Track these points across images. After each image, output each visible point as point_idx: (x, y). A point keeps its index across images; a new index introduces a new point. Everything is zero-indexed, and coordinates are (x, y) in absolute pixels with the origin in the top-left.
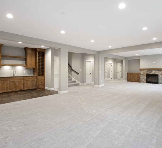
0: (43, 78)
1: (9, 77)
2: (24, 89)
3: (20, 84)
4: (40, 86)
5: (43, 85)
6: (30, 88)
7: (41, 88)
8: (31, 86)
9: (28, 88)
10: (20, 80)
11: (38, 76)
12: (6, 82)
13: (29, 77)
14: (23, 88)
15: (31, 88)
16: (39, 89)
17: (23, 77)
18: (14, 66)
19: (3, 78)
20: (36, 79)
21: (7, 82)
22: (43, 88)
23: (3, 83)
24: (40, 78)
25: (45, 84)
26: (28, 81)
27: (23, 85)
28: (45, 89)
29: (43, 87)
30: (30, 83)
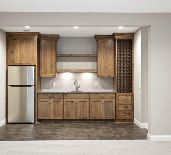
0: (130, 98)
1: (66, 94)
2: (91, 119)
3: (83, 107)
4: (122, 116)
5: (129, 114)
6: (101, 116)
7: (125, 120)
8: (103, 112)
9: (98, 117)
10: (83, 100)
11: (117, 94)
12: (61, 101)
13: (100, 95)
14: (88, 115)
15: (103, 118)
16: (121, 120)
17: (89, 93)
18: (77, 72)
19: (56, 95)
20: (114, 100)
21: (62, 103)
22: (130, 121)
23: (57, 103)
24: (123, 97)
25: (133, 110)
26: (99, 103)
27: (88, 110)
28: (133, 124)
29: (129, 117)
30: (102, 107)
